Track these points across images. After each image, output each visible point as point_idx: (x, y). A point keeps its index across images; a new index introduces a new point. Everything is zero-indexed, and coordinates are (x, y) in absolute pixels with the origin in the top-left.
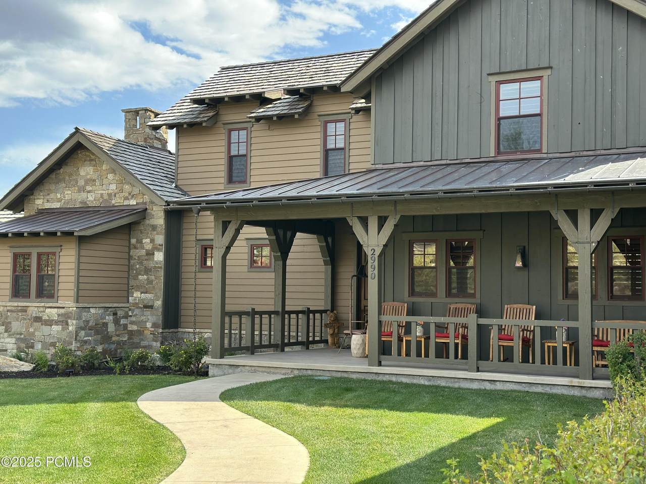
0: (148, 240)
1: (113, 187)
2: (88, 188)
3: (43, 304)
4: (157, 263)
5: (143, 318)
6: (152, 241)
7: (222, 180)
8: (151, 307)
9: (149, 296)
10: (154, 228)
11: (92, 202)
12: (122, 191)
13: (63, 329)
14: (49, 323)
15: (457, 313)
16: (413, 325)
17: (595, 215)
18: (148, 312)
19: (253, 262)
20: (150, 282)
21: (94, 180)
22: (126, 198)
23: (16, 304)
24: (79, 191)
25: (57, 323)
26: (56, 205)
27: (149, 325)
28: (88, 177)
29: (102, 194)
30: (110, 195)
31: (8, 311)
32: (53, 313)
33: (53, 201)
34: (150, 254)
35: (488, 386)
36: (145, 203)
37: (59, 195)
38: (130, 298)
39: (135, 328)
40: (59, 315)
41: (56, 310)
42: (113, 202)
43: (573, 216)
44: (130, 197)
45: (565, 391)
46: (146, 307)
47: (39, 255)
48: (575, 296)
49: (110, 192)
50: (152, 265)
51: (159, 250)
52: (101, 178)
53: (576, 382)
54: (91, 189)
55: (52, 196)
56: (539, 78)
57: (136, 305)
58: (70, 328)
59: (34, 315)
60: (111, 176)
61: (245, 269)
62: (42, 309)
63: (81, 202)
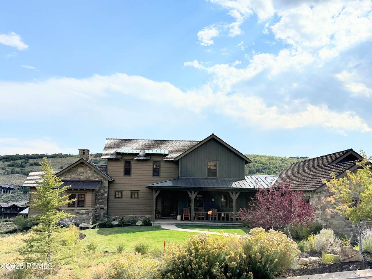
0: (102, 190)
1: (90, 175)
2: (81, 174)
3: (80, 209)
4: (105, 196)
5: (100, 212)
6: (104, 190)
7: (123, 174)
8: (103, 209)
9: (102, 206)
10: (105, 187)
11: (83, 179)
12: (93, 176)
13: (87, 216)
14: (82, 214)
15: (200, 210)
16: (197, 214)
17: (236, 193)
18: (102, 210)
19: (132, 197)
20: (103, 202)
21: (83, 172)
22: (95, 178)
23: (70, 209)
24: (78, 175)
25: (85, 214)
26: (69, 179)
27: (102, 214)
28: (81, 171)
29: (86, 177)
30: (89, 177)
31: (66, 211)
32: (84, 211)
33: (67, 177)
34: (103, 194)
35: (217, 225)
36: (102, 180)
37: (70, 176)
38: (96, 206)
39: (97, 215)
40: (86, 212)
41: (85, 210)
42: (90, 179)
43: (233, 193)
44: (96, 178)
45: (231, 225)
46: (101, 209)
47: (79, 195)
48: (232, 207)
49: (89, 176)
50: (103, 197)
51: (106, 193)
52: (86, 172)
53: (233, 224)
54: (82, 175)
55: (67, 176)
56: (216, 162)
57: (98, 208)
58: (90, 215)
59: (77, 212)
60: (89, 172)
61: (130, 198)
62: (80, 210)
63: (78, 179)
